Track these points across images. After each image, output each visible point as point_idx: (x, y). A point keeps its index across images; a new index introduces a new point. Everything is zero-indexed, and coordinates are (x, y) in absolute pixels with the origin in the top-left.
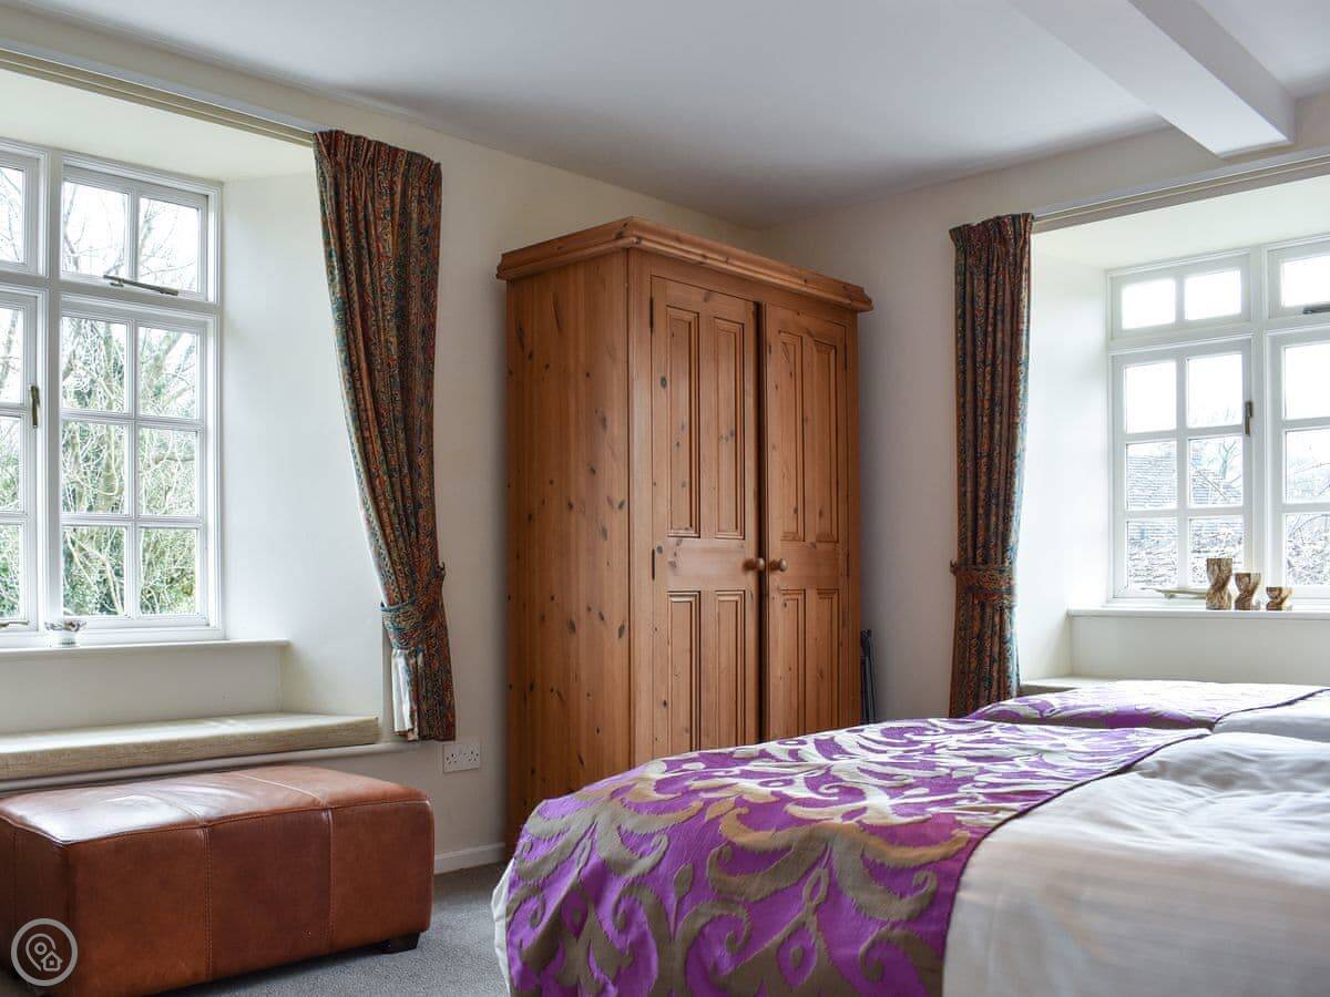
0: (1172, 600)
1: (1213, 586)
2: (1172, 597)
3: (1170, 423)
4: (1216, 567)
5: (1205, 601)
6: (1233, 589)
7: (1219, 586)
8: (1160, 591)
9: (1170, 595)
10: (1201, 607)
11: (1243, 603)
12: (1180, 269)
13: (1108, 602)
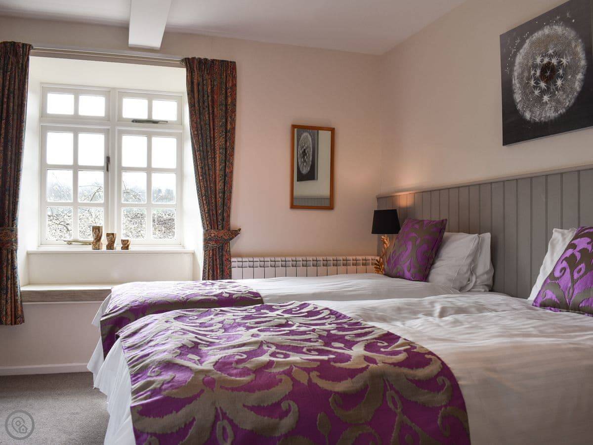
0: (71, 246)
1: (96, 239)
2: (71, 244)
3: (70, 162)
4: (97, 230)
5: (91, 246)
6: (104, 241)
7: (98, 239)
8: (65, 241)
9: (70, 243)
10: (89, 248)
11: (110, 246)
12: (77, 91)
13: (39, 247)
